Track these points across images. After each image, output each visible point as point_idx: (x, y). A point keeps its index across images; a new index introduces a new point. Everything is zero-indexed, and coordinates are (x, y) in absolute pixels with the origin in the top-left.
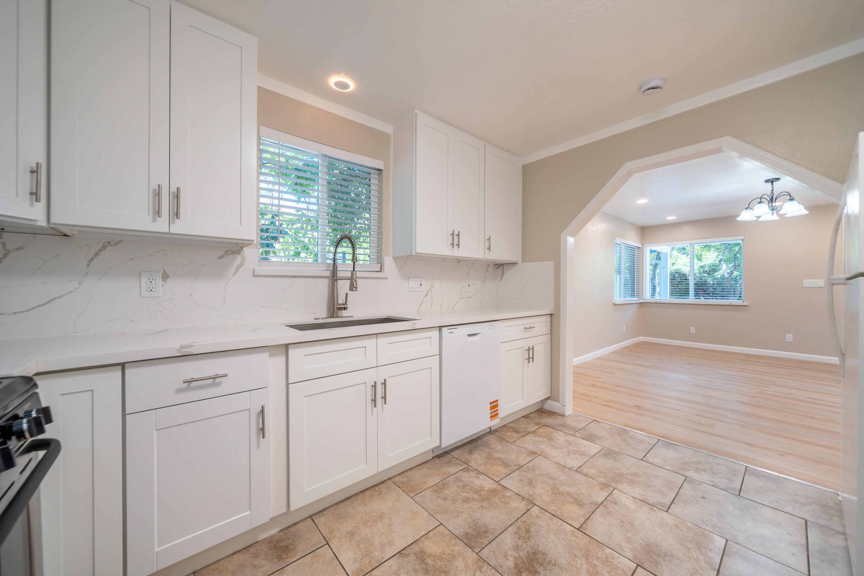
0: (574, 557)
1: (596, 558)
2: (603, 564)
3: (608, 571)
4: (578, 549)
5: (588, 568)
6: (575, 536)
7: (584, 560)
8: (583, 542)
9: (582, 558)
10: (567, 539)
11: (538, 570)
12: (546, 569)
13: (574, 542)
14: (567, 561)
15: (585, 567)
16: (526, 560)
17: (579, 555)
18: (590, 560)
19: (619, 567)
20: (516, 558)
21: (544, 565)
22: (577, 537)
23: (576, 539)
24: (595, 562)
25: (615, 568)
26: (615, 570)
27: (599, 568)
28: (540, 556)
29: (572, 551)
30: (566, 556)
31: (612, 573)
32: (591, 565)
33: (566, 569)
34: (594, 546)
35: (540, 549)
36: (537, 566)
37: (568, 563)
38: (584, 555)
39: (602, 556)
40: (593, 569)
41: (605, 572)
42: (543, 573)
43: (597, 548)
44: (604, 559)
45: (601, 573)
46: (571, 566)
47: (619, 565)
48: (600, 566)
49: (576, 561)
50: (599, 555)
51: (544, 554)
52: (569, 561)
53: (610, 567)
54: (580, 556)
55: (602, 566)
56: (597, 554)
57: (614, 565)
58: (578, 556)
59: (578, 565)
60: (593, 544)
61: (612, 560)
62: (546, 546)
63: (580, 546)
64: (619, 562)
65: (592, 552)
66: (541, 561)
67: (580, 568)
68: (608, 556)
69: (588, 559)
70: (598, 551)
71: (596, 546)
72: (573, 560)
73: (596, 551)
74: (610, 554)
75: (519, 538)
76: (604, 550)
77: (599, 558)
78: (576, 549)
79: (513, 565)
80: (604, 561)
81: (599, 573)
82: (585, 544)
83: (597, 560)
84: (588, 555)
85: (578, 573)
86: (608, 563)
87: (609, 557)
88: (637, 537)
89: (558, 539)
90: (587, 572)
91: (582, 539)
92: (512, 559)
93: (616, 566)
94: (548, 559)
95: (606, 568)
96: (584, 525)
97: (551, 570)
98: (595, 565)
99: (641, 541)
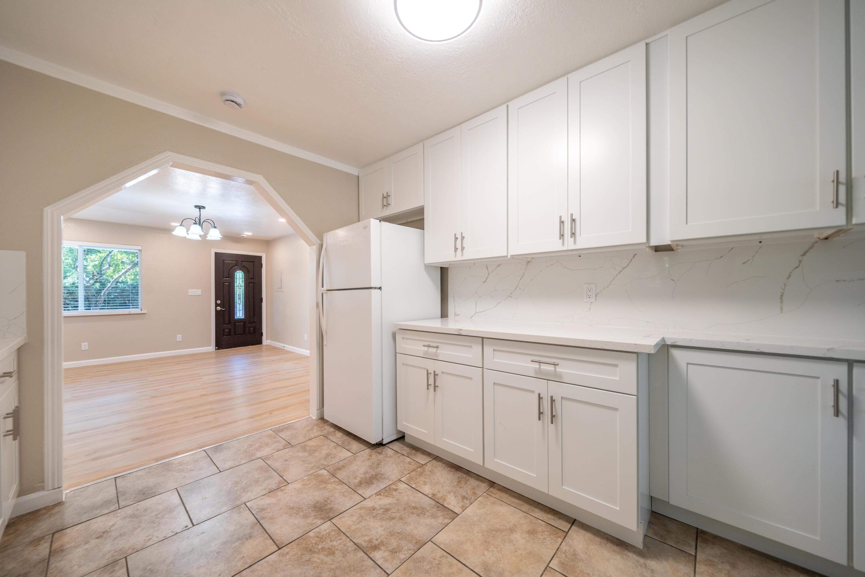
0: (309, 562)
1: (316, 545)
2: (322, 542)
3: (331, 541)
4: (302, 556)
5: (323, 555)
6: (286, 554)
7: (315, 555)
8: (295, 550)
9: (313, 556)
10: (287, 562)
13: (293, 557)
14: (311, 570)
15: (322, 556)
17: (308, 557)
18: (316, 550)
19: (328, 532)
22: (288, 553)
23: (291, 555)
24: (320, 547)
25: (329, 535)
26: (330, 536)
27: (326, 546)
29: (302, 562)
30: (306, 569)
31: (333, 539)
32: (321, 552)
33: (320, 573)
34: (303, 542)
37: (314, 569)
38: (310, 553)
39: (315, 540)
40: (326, 551)
41: (330, 543)
43: (306, 541)
44: (318, 539)
45: (330, 546)
46: (318, 567)
47: (327, 531)
48: (324, 545)
49: (314, 561)
50: (314, 542)
52: (312, 568)
53: (327, 538)
54: (310, 557)
55: (324, 543)
56: (312, 543)
57: (326, 535)
58: (310, 559)
59: (319, 561)
60: (301, 542)
61: (321, 535)
63: (300, 553)
64: (324, 530)
65: (308, 546)
67: (321, 560)
68: (316, 536)
69: (315, 551)
70: (310, 541)
71: (304, 540)
72: (313, 564)
73: (309, 543)
74: (315, 534)
76: (310, 537)
77: (317, 543)
78: (302, 557)
80: (320, 540)
81: (330, 548)
82: (298, 548)
83: (318, 545)
84: (311, 550)
85: (326, 563)
86: (323, 538)
87: (318, 535)
88: (305, 510)
89: (283, 570)
90: (327, 556)
91: (292, 549)
93: (327, 534)
95: (327, 541)
96: (277, 542)
98: (322, 548)
99: (310, 510)
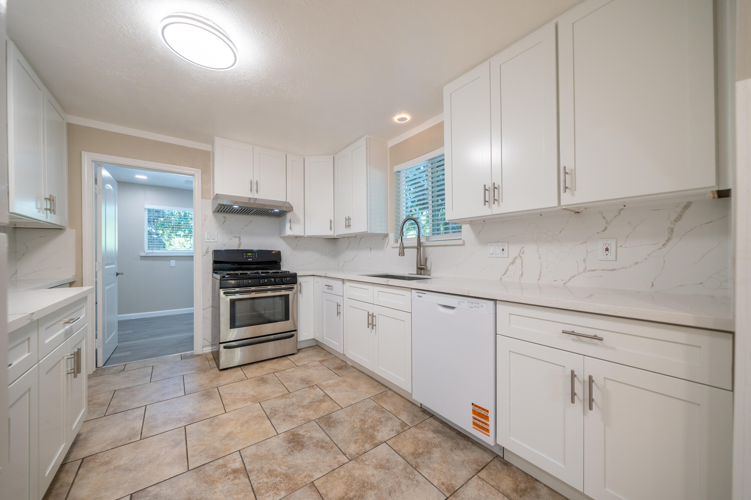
0: (290, 467)
1: (281, 481)
2: (275, 483)
3: (268, 483)
4: (294, 473)
5: (277, 471)
6: (307, 476)
7: (284, 472)
8: (299, 479)
9: (286, 472)
10: (306, 470)
11: (290, 444)
12: (289, 447)
13: (301, 473)
14: (289, 461)
15: (279, 470)
16: (300, 440)
17: (289, 471)
18: (282, 476)
19: (267, 493)
20: (304, 435)
21: (292, 448)
22: (305, 477)
23: (303, 475)
24: (278, 479)
25: (267, 489)
27: (273, 479)
28: (300, 448)
29: (295, 468)
30: (293, 462)
31: (266, 485)
32: (278, 474)
33: (283, 458)
34: (292, 486)
35: (304, 450)
36: (293, 444)
37: (287, 461)
38: (288, 474)
39: (281, 486)
40: (275, 474)
41: (269, 481)
42: (287, 445)
43: (289, 487)
44: (278, 487)
45: (270, 478)
46: (284, 462)
47: (268, 494)
48: (274, 480)
49: (285, 467)
51: (300, 450)
52: (288, 462)
53: (270, 486)
54: (288, 471)
55: (274, 482)
56: (284, 484)
57: (270, 491)
58: (289, 469)
59: (282, 467)
60: (294, 486)
61: (274, 491)
62: (305, 454)
63: (296, 475)
64: (270, 496)
65: (288, 481)
66: (296, 447)
67: (280, 467)
68: (279, 491)
69: (283, 475)
70: (286, 486)
72: (287, 465)
73: (287, 484)
74: (280, 493)
75: (318, 441)
76: (285, 491)
77: (280, 483)
78: (294, 471)
79: (300, 433)
80: (276, 485)
81: (270, 476)
82: (296, 480)
83: (280, 481)
84: (286, 477)
85: (277, 464)
86: (274, 488)
87: (278, 491)
89: (309, 463)
90: (275, 470)
91: (302, 480)
92: (304, 434)
93: (269, 492)
94: (295, 451)
95: (271, 483)
96: (314, 489)
97: (287, 450)
98: (277, 477)
